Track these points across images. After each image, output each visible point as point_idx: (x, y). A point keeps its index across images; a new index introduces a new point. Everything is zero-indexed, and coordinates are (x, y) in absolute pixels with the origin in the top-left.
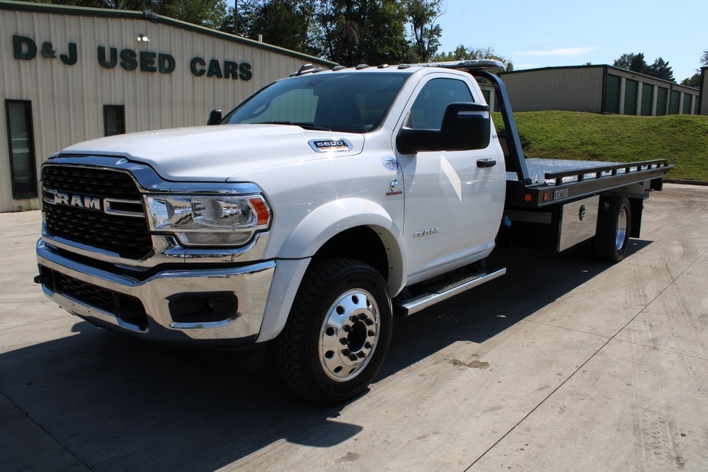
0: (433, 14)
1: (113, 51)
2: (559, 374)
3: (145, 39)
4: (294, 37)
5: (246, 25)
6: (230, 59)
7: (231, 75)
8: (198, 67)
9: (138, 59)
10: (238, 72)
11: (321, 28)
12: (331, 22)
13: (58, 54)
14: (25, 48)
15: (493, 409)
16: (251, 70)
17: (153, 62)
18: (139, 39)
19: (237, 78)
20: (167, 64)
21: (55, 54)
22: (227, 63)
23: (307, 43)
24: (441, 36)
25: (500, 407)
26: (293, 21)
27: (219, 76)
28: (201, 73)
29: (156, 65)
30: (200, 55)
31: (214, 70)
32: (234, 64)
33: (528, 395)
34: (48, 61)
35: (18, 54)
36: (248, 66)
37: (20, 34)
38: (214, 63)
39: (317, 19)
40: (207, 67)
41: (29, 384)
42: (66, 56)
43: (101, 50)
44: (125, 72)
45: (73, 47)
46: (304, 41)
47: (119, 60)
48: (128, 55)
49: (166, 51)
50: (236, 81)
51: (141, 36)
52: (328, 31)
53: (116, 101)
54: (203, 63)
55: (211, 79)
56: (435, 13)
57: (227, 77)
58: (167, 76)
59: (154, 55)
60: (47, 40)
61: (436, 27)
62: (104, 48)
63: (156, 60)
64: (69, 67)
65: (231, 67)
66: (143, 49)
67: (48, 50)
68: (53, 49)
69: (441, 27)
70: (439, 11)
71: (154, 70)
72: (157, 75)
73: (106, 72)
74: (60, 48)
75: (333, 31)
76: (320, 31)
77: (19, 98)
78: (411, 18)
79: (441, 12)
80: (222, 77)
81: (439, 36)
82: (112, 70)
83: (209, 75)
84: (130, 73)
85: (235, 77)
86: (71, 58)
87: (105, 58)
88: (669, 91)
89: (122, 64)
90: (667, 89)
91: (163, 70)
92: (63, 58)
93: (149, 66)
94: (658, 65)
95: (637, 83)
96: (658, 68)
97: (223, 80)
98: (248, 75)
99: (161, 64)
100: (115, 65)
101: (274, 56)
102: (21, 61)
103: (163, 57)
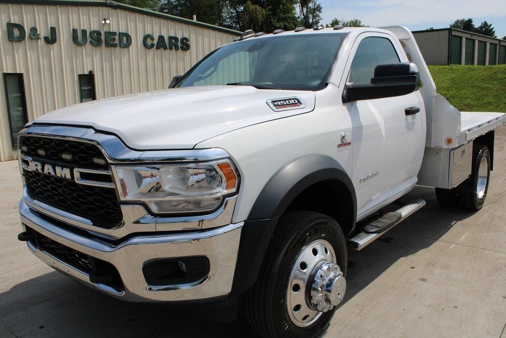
1: (84, 32)
3: (108, 22)
6: (172, 35)
7: (174, 48)
8: (149, 42)
9: (103, 37)
10: (179, 44)
13: (42, 36)
14: (16, 32)
16: (189, 43)
17: (114, 40)
18: (103, 22)
19: (179, 49)
20: (125, 40)
21: (40, 37)
22: (170, 38)
27: (165, 48)
28: (153, 45)
29: (117, 42)
30: (148, 32)
31: (161, 44)
32: (176, 39)
34: (34, 41)
35: (10, 37)
36: (187, 40)
37: (12, 21)
38: (161, 38)
40: (155, 42)
42: (48, 37)
43: (75, 33)
44: (94, 48)
45: (53, 30)
47: (89, 39)
48: (96, 35)
49: (124, 30)
50: (178, 51)
51: (105, 20)
53: (87, 71)
54: (152, 39)
55: (159, 51)
57: (171, 49)
58: (125, 50)
59: (115, 34)
60: (33, 26)
61: (318, 6)
62: (77, 30)
63: (117, 37)
64: (51, 46)
65: (173, 41)
66: (106, 29)
67: (34, 33)
68: (38, 33)
69: (321, 6)
71: (115, 46)
72: (118, 49)
73: (79, 48)
74: (43, 32)
77: (14, 72)
80: (167, 49)
81: (320, 12)
82: (83, 47)
83: (158, 48)
84: (98, 48)
85: (177, 49)
86: (51, 39)
87: (78, 38)
88: (498, 46)
89: (91, 42)
90: (496, 45)
91: (122, 46)
92: (46, 39)
93: (112, 42)
94: (484, 27)
95: (474, 40)
96: (484, 29)
97: (168, 51)
98: (186, 47)
99: (120, 40)
100: (86, 42)
101: (206, 31)
102: (14, 42)
103: (122, 35)
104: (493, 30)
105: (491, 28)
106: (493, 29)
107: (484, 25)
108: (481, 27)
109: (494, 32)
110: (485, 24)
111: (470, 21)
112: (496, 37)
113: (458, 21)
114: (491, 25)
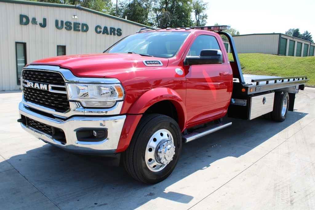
0: (204, 9)
1: (62, 22)
2: (245, 166)
3: (76, 17)
4: (142, 18)
5: (121, 12)
6: (113, 27)
8: (99, 30)
9: (72, 26)
10: (116, 32)
11: (154, 14)
12: (159, 11)
13: (38, 23)
14: (24, 20)
15: (214, 178)
16: (121, 32)
17: (79, 27)
18: (73, 17)
19: (115, 35)
20: (85, 28)
21: (37, 23)
22: (111, 28)
23: (148, 20)
25: (217, 178)
26: (142, 10)
27: (108, 34)
28: (100, 32)
29: (80, 28)
30: (99, 24)
31: (105, 31)
32: (114, 29)
33: (230, 173)
34: (34, 25)
35: (21, 22)
36: (120, 30)
37: (23, 14)
38: (106, 28)
39: (152, 10)
40: (102, 30)
41: (20, 160)
42: (42, 24)
43: (57, 22)
44: (67, 31)
45: (45, 20)
46: (146, 20)
47: (64, 26)
48: (68, 24)
49: (85, 23)
50: (115, 36)
51: (74, 16)
52: (157, 15)
53: (62, 44)
54: (100, 28)
55: (104, 35)
56: (205, 8)
57: (111, 34)
58: (85, 33)
59: (79, 24)
60: (34, 17)
61: (205, 15)
62: (58, 20)
63: (80, 26)
64: (43, 28)
65: (113, 30)
66: (75, 21)
67: (34, 21)
68: (36, 21)
69: (207, 15)
70: (207, 8)
71: (79, 30)
72: (81, 32)
73: (59, 31)
74: (40, 20)
75: (159, 15)
76: (154, 15)
77: (21, 42)
78: (194, 10)
80: (109, 34)
81: (206, 18)
82: (61, 30)
83: (103, 33)
84: (69, 31)
85: (114, 34)
86: (44, 25)
87: (58, 25)
88: (309, 46)
89: (65, 28)
90: (308, 45)
91: (83, 31)
92: (41, 24)
93: (77, 29)
94: (306, 34)
95: (295, 41)
96: (306, 35)
97: (109, 36)
98: (120, 34)
99: (83, 28)
100: (63, 28)
101: (132, 26)
102: (23, 26)
103: (83, 25)
104: (311, 36)
105: (310, 35)
106: (311, 35)
107: (306, 33)
108: (304, 34)
109: (312, 38)
110: (307, 32)
111: (297, 30)
112: (313, 41)
113: (290, 29)
114: (310, 33)
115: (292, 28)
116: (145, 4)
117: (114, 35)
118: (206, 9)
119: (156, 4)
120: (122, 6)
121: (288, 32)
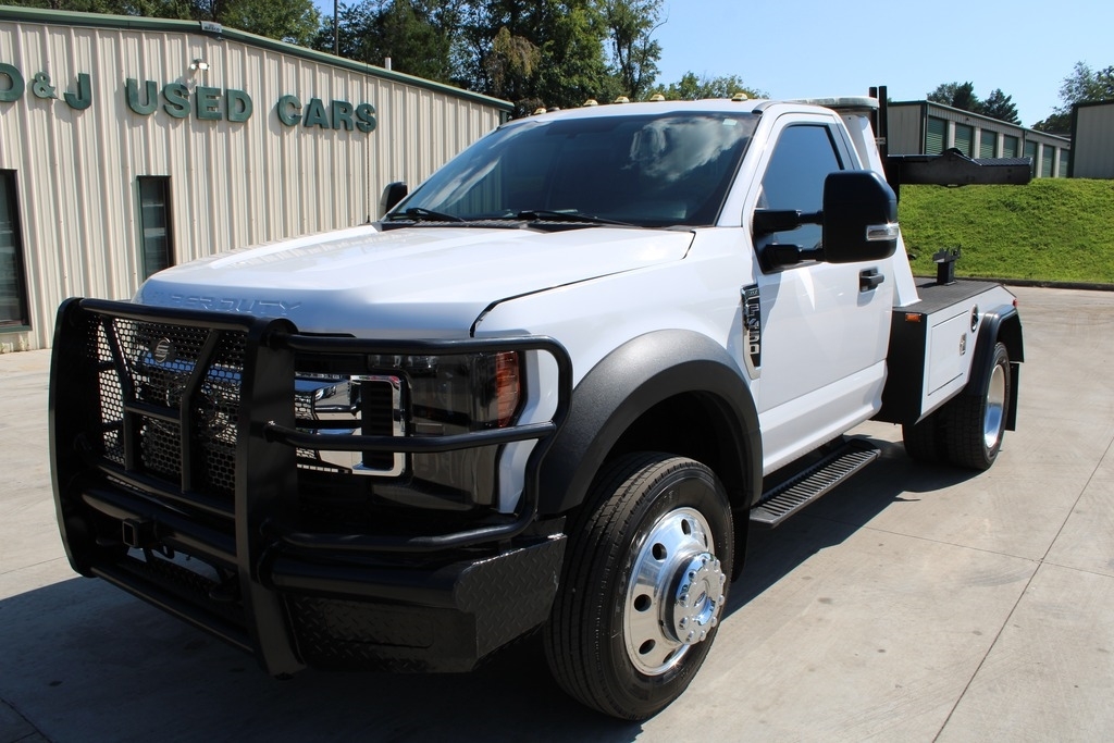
0: (647, 24)
1: (150, 87)
3: (203, 66)
6: (340, 98)
7: (342, 125)
8: (288, 112)
9: (191, 100)
10: (354, 118)
11: (470, 48)
12: (486, 37)
13: (59, 93)
14: (3, 82)
16: (374, 116)
17: (215, 105)
18: (193, 66)
19: (352, 129)
20: (238, 106)
21: (55, 93)
22: (335, 104)
24: (659, 58)
27: (324, 126)
28: (296, 119)
29: (220, 110)
30: (289, 90)
31: (315, 115)
32: (347, 107)
34: (43, 104)
36: (370, 109)
39: (463, 33)
40: (303, 112)
42: (73, 95)
43: (130, 88)
44: (172, 121)
45: (83, 81)
47: (161, 102)
48: (175, 94)
49: (236, 85)
50: (351, 133)
51: (196, 62)
52: (481, 52)
53: (157, 169)
54: (296, 105)
55: (311, 131)
56: (651, 22)
57: (334, 127)
58: (239, 128)
59: (217, 92)
60: (40, 70)
61: (652, 46)
62: (135, 82)
63: (221, 100)
64: (79, 115)
65: (341, 111)
66: (200, 82)
68: (52, 84)
69: (659, 45)
70: (657, 19)
71: (217, 118)
72: (223, 124)
73: (139, 121)
75: (489, 53)
78: (612, 31)
79: (660, 22)
80: (327, 128)
81: (656, 57)
82: (149, 118)
83: (307, 125)
84: (180, 123)
85: (348, 127)
86: (80, 99)
87: (136, 100)
89: (164, 109)
90: (1018, 139)
91: (232, 118)
92: (69, 99)
93: (210, 111)
94: (995, 102)
95: (972, 128)
96: (995, 106)
97: (329, 133)
98: (369, 124)
99: (229, 107)
100: (154, 108)
103: (232, 95)
104: (1015, 109)
105: (1010, 103)
106: (1014, 105)
107: (997, 97)
108: (990, 102)
109: (1016, 113)
110: (999, 95)
111: (967, 88)
112: (1019, 123)
113: (943, 86)
114: (1009, 98)
115: (949, 82)
116: (434, 12)
117: (346, 128)
118: (655, 23)
119: (477, 12)
120: (354, 21)
121: (935, 95)
